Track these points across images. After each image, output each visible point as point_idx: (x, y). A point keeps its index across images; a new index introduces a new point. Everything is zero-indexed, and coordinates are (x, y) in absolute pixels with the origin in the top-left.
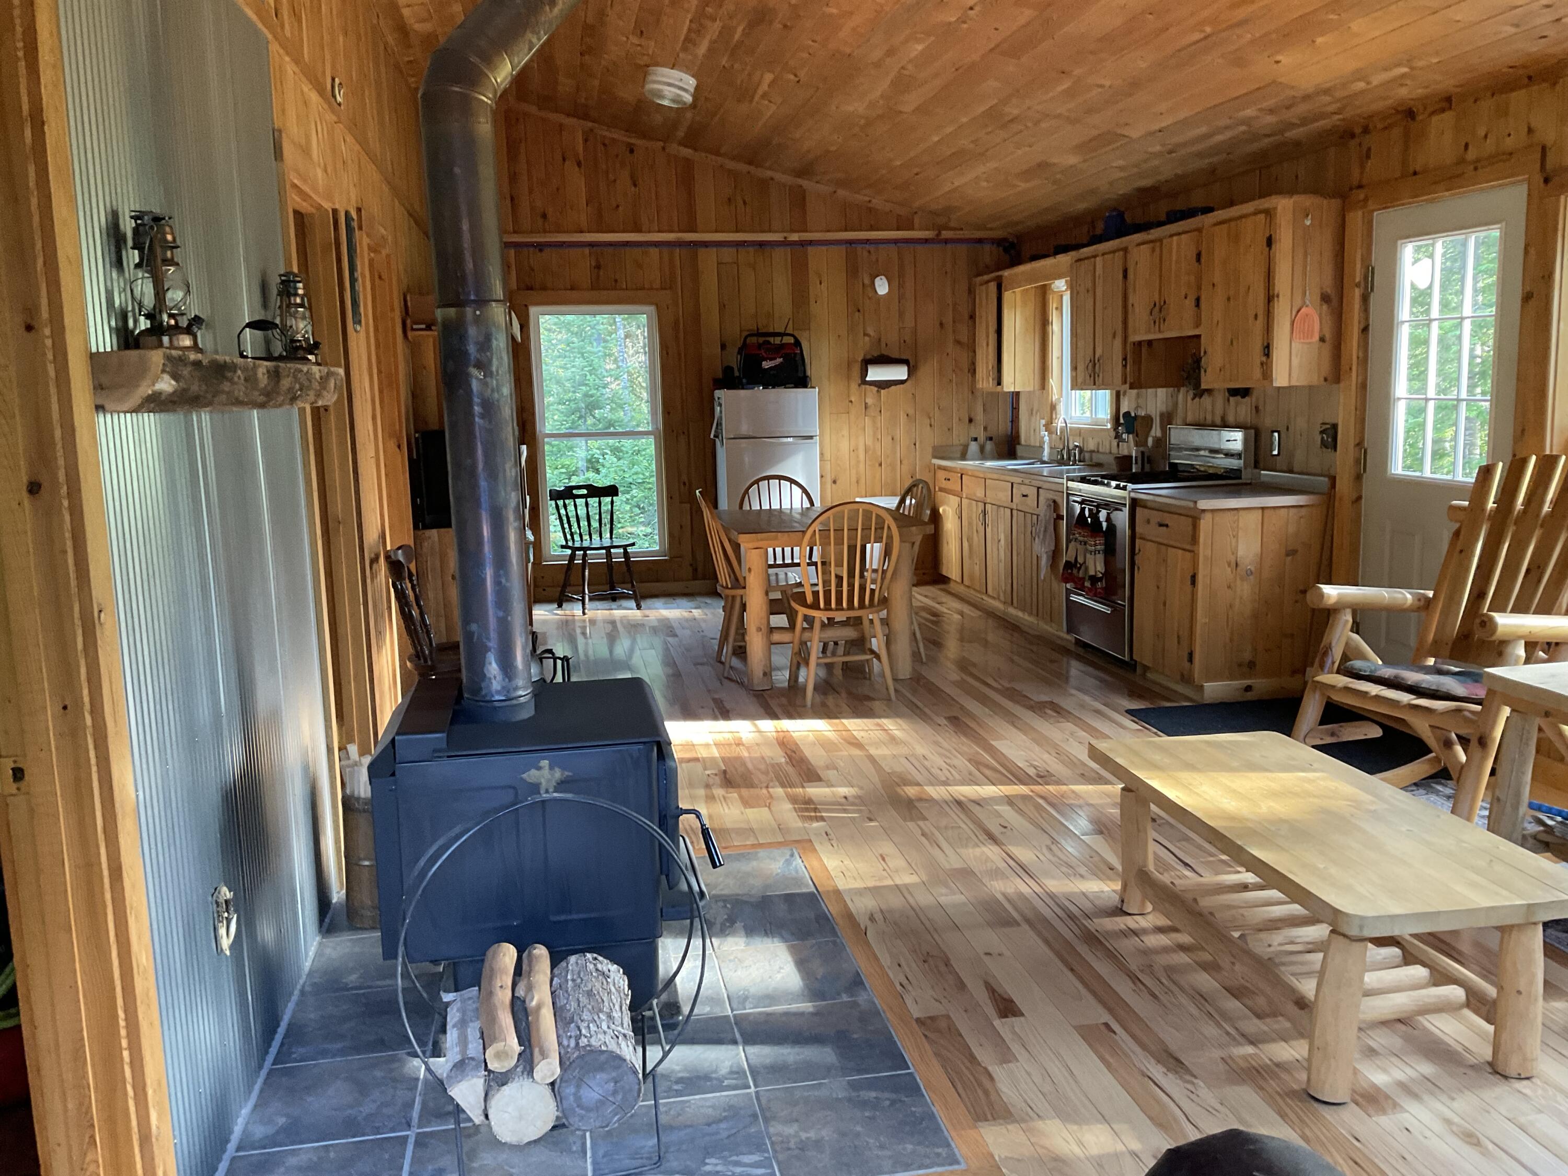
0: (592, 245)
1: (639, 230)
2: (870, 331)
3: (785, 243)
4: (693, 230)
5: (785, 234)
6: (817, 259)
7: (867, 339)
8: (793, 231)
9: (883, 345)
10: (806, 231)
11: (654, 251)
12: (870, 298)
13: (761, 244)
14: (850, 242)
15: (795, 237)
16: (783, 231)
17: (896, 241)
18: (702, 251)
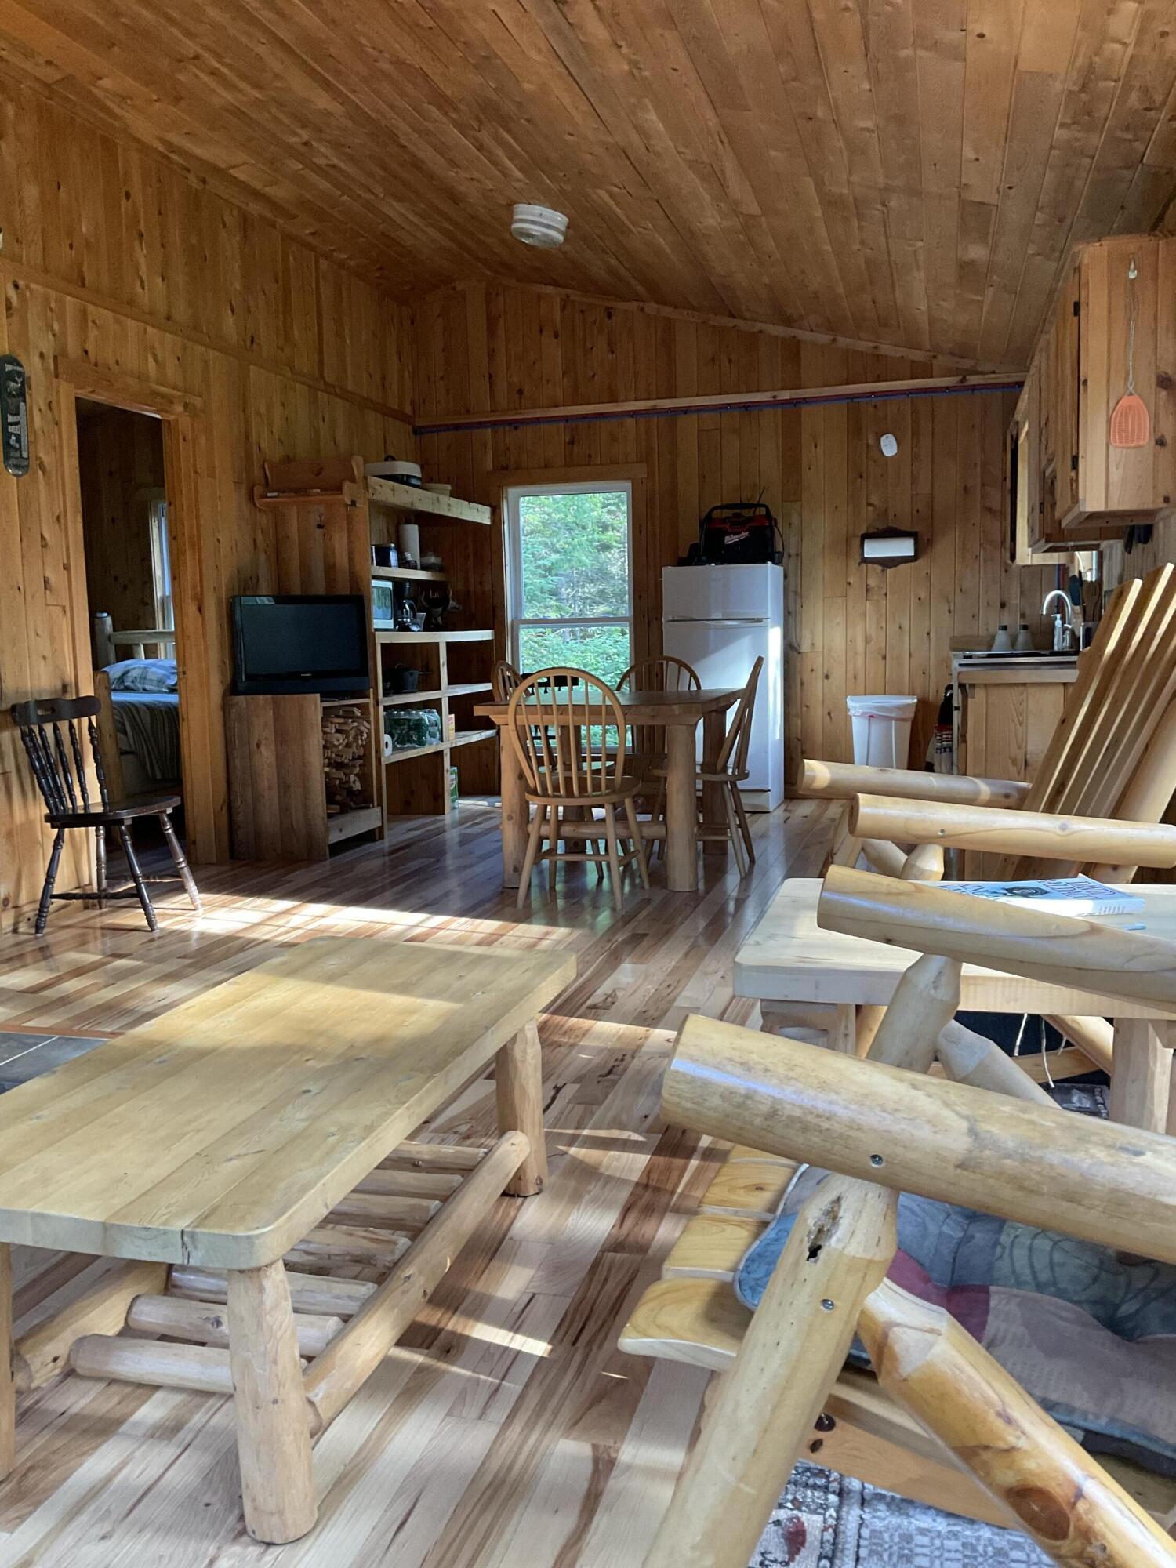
0: (566, 419)
1: (614, 400)
2: (874, 500)
3: (775, 403)
4: (672, 395)
5: (775, 393)
6: (813, 419)
7: (870, 508)
8: (783, 389)
9: (891, 517)
10: (800, 388)
11: (630, 422)
12: (875, 461)
13: (746, 407)
14: (851, 397)
15: (786, 395)
16: (773, 390)
17: (908, 392)
18: (682, 420)
